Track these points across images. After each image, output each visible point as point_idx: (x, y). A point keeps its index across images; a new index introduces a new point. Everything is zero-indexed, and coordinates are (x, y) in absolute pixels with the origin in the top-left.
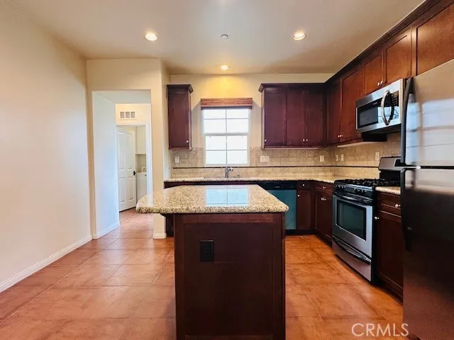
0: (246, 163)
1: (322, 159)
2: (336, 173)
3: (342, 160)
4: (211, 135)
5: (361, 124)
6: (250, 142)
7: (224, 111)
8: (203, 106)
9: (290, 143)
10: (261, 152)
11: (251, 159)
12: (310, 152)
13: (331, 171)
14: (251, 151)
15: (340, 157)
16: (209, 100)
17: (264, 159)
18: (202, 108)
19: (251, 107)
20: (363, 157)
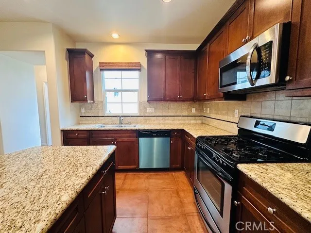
0: (137, 112)
1: (193, 110)
2: (204, 122)
3: (208, 112)
4: (110, 91)
5: (223, 84)
6: (139, 97)
7: (119, 72)
8: (101, 68)
9: (168, 99)
10: (148, 104)
11: (140, 110)
12: (184, 105)
13: (200, 119)
14: (140, 104)
15: (206, 110)
16: (106, 63)
17: (150, 110)
18: (101, 70)
19: (139, 70)
20: (224, 112)
